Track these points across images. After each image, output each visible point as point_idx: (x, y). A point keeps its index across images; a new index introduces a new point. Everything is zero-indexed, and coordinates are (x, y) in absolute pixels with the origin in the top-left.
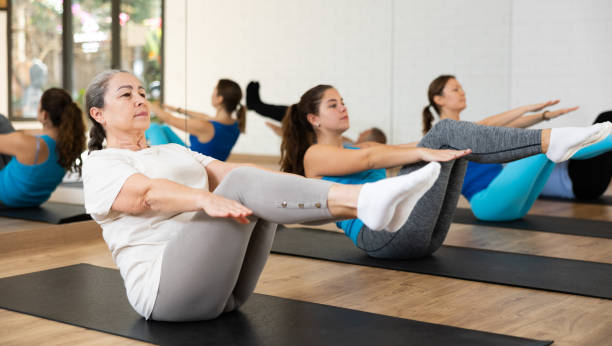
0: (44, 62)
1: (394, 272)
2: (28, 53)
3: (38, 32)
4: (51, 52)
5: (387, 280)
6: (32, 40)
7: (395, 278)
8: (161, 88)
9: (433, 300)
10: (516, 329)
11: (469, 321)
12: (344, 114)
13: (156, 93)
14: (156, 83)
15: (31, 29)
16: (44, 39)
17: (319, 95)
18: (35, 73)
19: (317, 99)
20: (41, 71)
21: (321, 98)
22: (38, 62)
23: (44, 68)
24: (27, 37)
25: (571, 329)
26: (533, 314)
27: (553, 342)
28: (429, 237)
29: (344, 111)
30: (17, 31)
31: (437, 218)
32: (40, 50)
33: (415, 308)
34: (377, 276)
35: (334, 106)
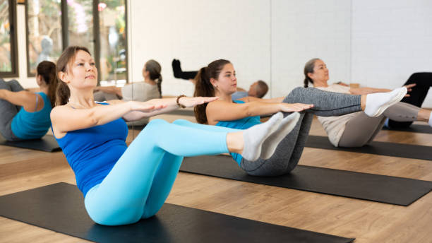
0: (51, 37)
1: (262, 185)
2: (41, 30)
3: (46, 17)
4: (56, 30)
5: (257, 192)
6: (43, 22)
7: (262, 190)
8: (126, 53)
9: (283, 207)
10: (333, 229)
11: (303, 224)
12: (235, 82)
13: (123, 57)
14: (123, 51)
15: (42, 15)
16: (50, 22)
17: (220, 67)
18: (45, 45)
19: (218, 70)
20: (49, 42)
21: (221, 69)
22: (47, 37)
23: (51, 41)
24: (39, 20)
25: (369, 229)
26: (347, 217)
27: (354, 239)
28: (287, 163)
29: (235, 80)
30: (32, 16)
31: (292, 151)
32: (48, 28)
33: (270, 214)
34: (251, 189)
35: (229, 76)
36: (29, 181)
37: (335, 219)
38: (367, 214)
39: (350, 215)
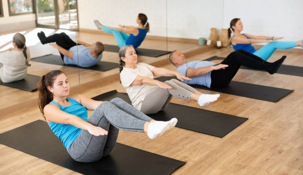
35: (62, 84)
36: (21, 118)
37: (182, 148)
38: (199, 143)
39: (190, 145)
